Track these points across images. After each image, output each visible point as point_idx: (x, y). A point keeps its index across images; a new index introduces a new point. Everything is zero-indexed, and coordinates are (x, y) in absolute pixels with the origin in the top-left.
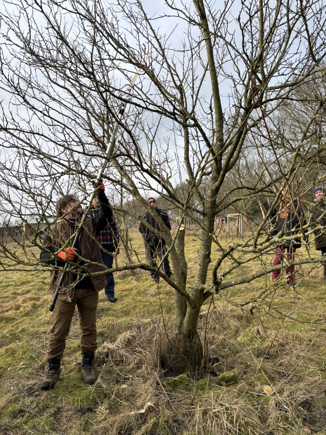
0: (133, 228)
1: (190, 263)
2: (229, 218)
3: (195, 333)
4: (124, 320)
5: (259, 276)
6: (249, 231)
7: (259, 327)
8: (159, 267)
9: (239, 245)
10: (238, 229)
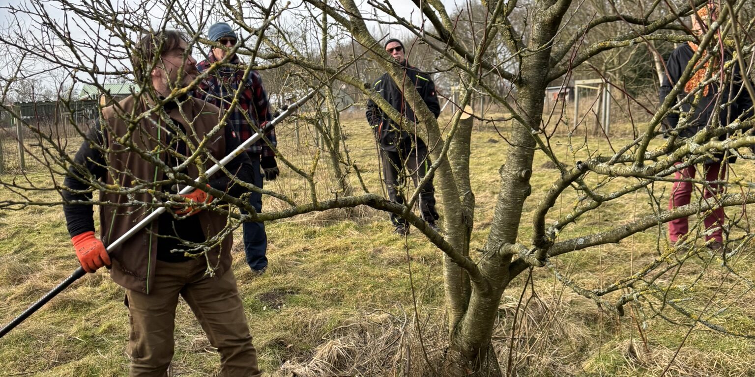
0: (349, 111)
1: (482, 194)
2: (580, 89)
3: (488, 349)
4: (329, 314)
5: (643, 229)
6: (624, 122)
7: (634, 340)
8: (409, 203)
9: (601, 160)
10: (598, 117)
